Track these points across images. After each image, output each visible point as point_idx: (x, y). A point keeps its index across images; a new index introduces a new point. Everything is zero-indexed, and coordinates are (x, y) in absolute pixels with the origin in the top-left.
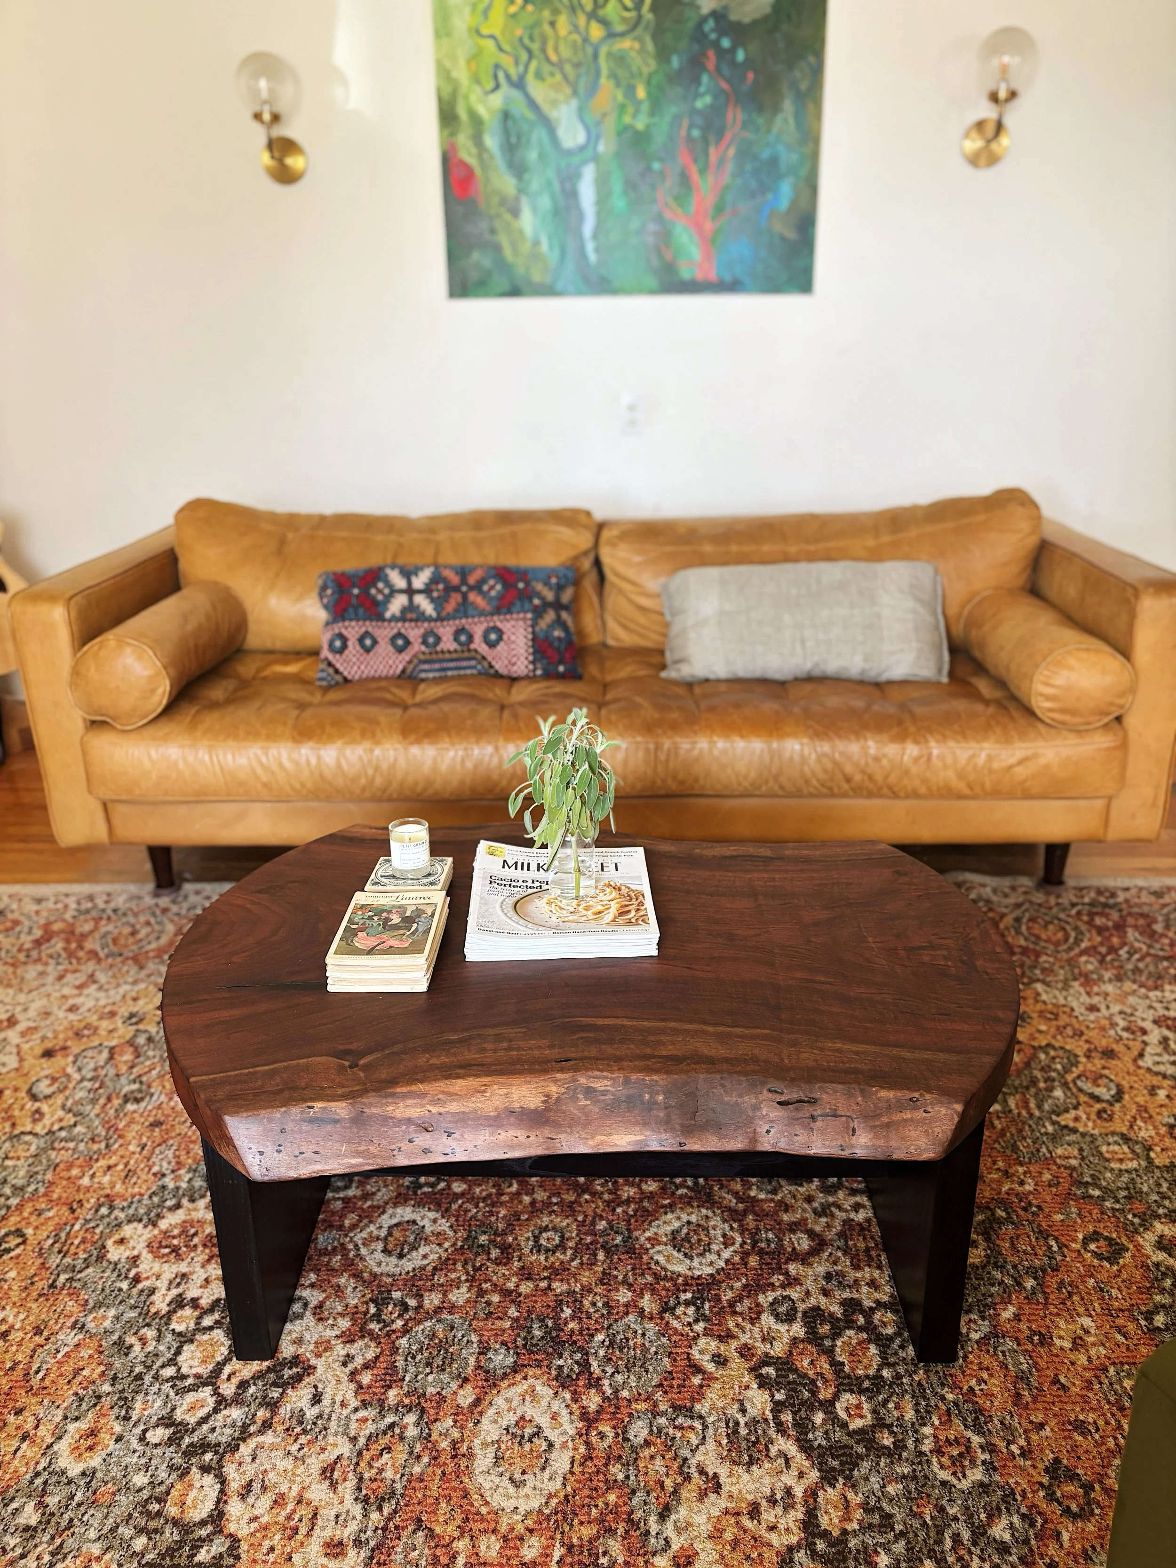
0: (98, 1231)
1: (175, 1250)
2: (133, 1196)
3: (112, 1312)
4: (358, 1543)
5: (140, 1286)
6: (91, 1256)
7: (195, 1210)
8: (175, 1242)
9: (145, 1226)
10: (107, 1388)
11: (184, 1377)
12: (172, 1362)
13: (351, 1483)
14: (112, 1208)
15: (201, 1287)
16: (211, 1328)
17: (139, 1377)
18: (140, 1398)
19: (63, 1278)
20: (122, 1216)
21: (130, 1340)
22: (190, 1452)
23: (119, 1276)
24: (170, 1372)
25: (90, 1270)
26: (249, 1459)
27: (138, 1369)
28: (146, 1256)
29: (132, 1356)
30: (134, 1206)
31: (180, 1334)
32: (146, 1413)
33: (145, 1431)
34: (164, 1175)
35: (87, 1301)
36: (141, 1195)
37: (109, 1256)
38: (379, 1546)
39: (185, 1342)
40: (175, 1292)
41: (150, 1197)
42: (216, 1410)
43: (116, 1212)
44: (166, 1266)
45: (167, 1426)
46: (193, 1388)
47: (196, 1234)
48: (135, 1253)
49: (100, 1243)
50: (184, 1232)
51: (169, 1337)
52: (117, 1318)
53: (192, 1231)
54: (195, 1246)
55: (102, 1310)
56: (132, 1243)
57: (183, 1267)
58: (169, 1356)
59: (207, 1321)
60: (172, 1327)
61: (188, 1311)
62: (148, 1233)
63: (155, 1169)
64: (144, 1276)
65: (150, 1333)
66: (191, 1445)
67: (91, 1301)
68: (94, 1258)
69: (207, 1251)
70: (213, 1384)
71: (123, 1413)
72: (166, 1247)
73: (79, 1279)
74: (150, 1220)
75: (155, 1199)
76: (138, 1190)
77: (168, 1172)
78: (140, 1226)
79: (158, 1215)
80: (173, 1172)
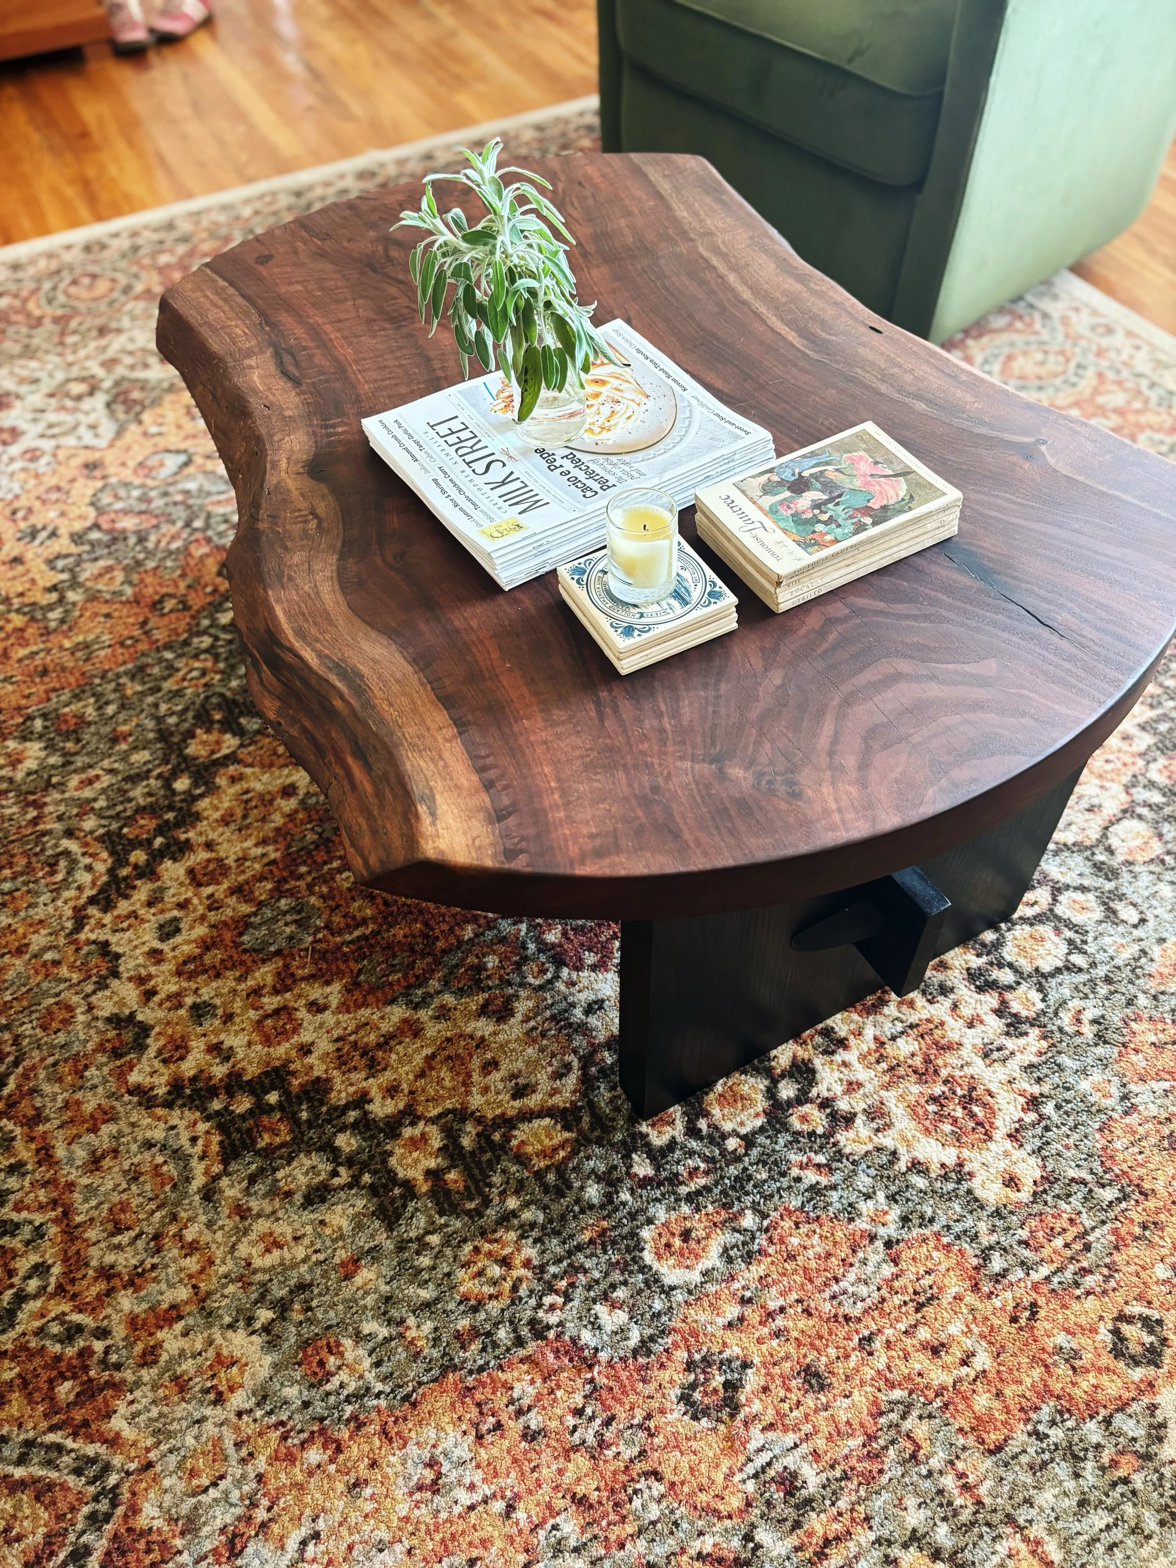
0: (1024, 1234)
1: (968, 1100)
2: (948, 1247)
3: (1084, 1086)
5: (1036, 1090)
6: (1058, 1196)
7: (904, 1139)
8: (959, 1113)
9: (971, 1174)
10: (1143, 1001)
11: (1070, 942)
12: (1070, 968)
14: (985, 1255)
15: (982, 1022)
16: (1010, 965)
17: (1108, 980)
18: (1119, 962)
19: (1109, 1194)
20: (983, 1227)
21: (1088, 1031)
22: (1112, 874)
23: (1047, 1129)
24: (1078, 959)
25: (1072, 1173)
26: (1073, 827)
27: (1103, 990)
28: (1003, 1125)
29: (1098, 1012)
30: (958, 1228)
31: (1041, 989)
32: (1124, 942)
33: (1135, 926)
34: (888, 1244)
35: (1100, 1130)
36: (938, 1235)
37: (1038, 1174)
39: (1043, 975)
40: (1011, 1044)
41: (932, 1220)
42: (1067, 887)
43: (986, 1240)
44: (993, 1088)
45: (1115, 912)
46: (1070, 925)
47: (934, 1099)
48: (1008, 1144)
49: (1036, 1208)
50: (940, 1117)
51: (1053, 997)
52: (1084, 1072)
53: (932, 1108)
54: (946, 1082)
55: (1092, 1099)
56: (1002, 1165)
57: (978, 1067)
58: (1066, 977)
59: (1006, 976)
60: (1041, 1006)
61: (1016, 1007)
62: (974, 1160)
63: (888, 1270)
64: (1022, 1100)
65: (1066, 1019)
66: (1108, 879)
67: (1097, 1126)
68: (1057, 1189)
69: (940, 1062)
70: (1051, 910)
71: (1143, 960)
72: (972, 1115)
73: (1092, 1172)
74: (959, 1182)
75: (929, 1212)
76: (935, 1254)
77: (879, 1244)
78: (975, 1184)
79: (945, 1177)
80: (873, 1238)
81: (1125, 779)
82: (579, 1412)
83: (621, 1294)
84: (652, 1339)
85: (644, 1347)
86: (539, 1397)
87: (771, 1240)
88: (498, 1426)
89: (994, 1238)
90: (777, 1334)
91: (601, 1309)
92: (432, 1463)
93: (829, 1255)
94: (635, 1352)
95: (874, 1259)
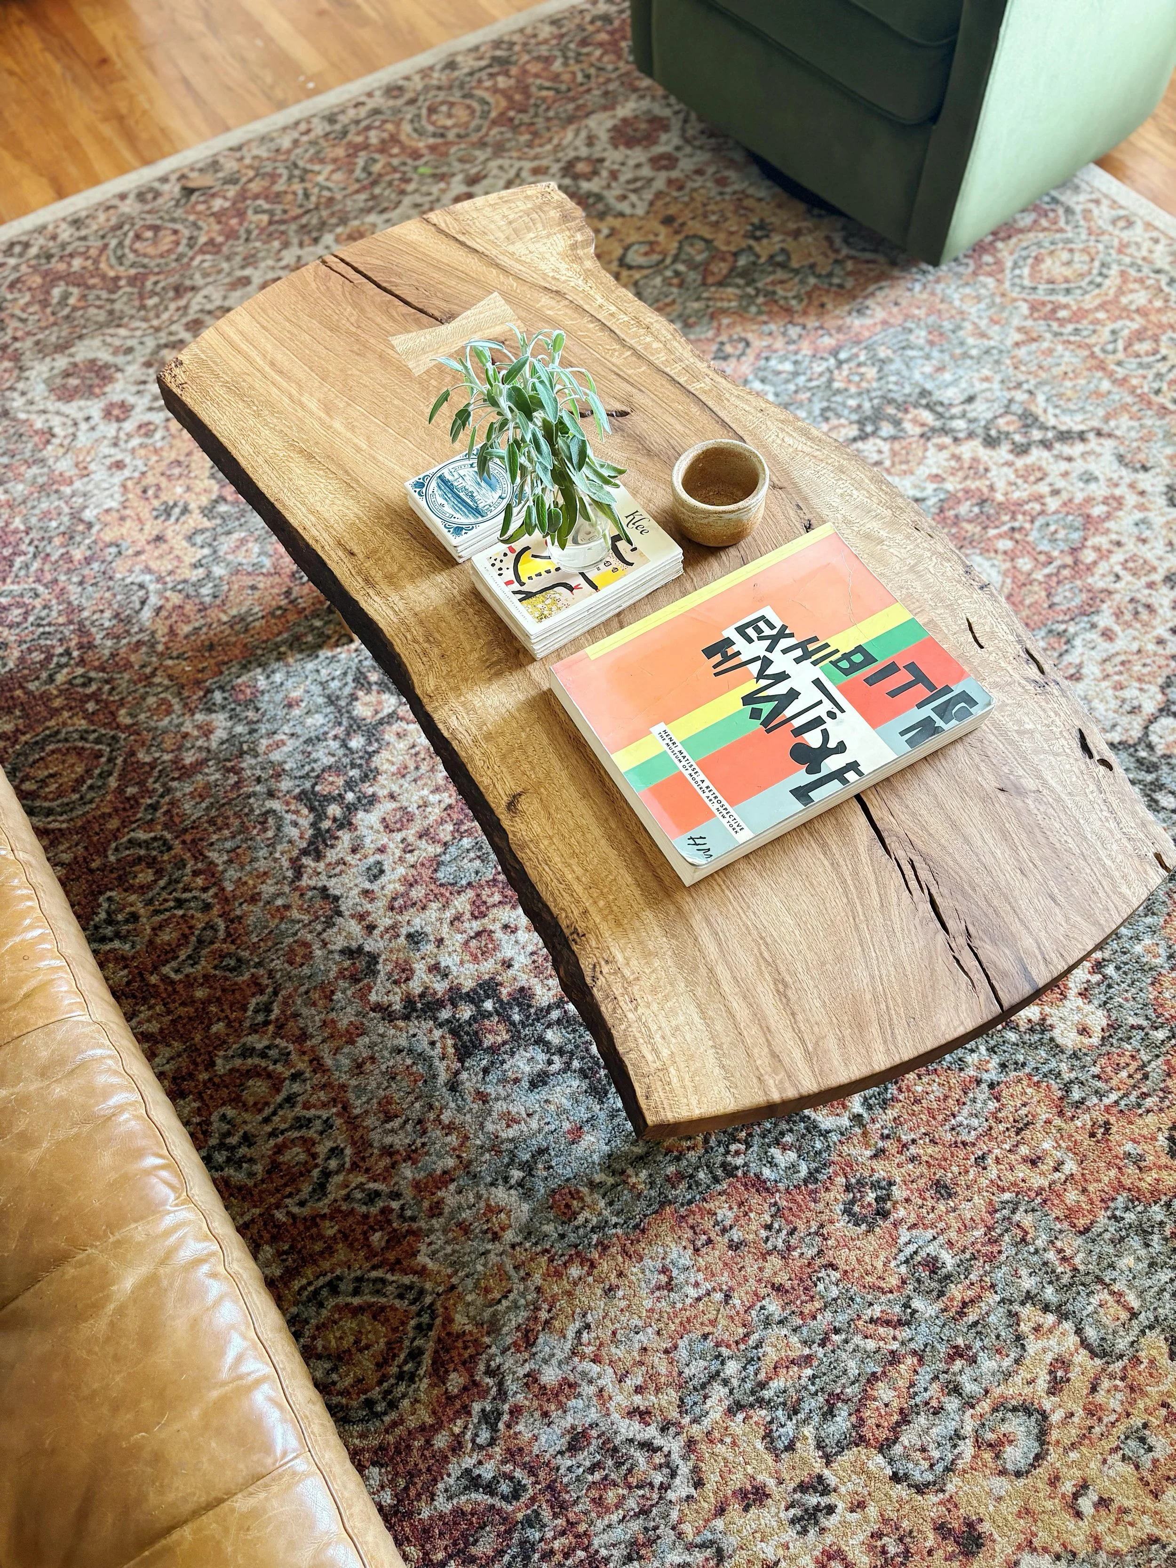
0: (1096, 1070)
2: (1038, 1084)
3: (1138, 949)
4: (1094, 626)
6: (1121, 1039)
9: (1052, 1026)
13: (1067, 658)
14: (1067, 1088)
19: (1160, 1035)
20: (1064, 1067)
22: (1152, 768)
23: (1109, 986)
25: (1132, 1021)
30: (1045, 1069)
34: (991, 1086)
35: (1152, 984)
36: (1029, 1076)
37: (1104, 1022)
38: (1084, 614)
41: (1024, 1065)
43: (1067, 1076)
45: (1156, 802)
48: (1080, 1001)
49: (1104, 1050)
52: (1137, 938)
55: (1144, 960)
56: (1076, 1018)
62: (1054, 1015)
63: (992, 1105)
66: (1148, 771)
67: (1149, 981)
68: (1120, 1033)
73: (1147, 1018)
74: (1042, 1032)
75: (1021, 1058)
76: (1029, 1091)
77: (984, 1086)
78: (1056, 1033)
79: (1032, 1030)
80: (979, 1082)
81: (1160, 681)
82: (769, 1227)
83: (788, 1139)
84: (817, 1170)
85: (812, 1176)
86: (737, 1219)
87: (900, 1090)
88: (710, 1241)
89: (1073, 1075)
90: (912, 1159)
91: (775, 1151)
92: (664, 1270)
93: (946, 1097)
94: (805, 1182)
95: (981, 1097)
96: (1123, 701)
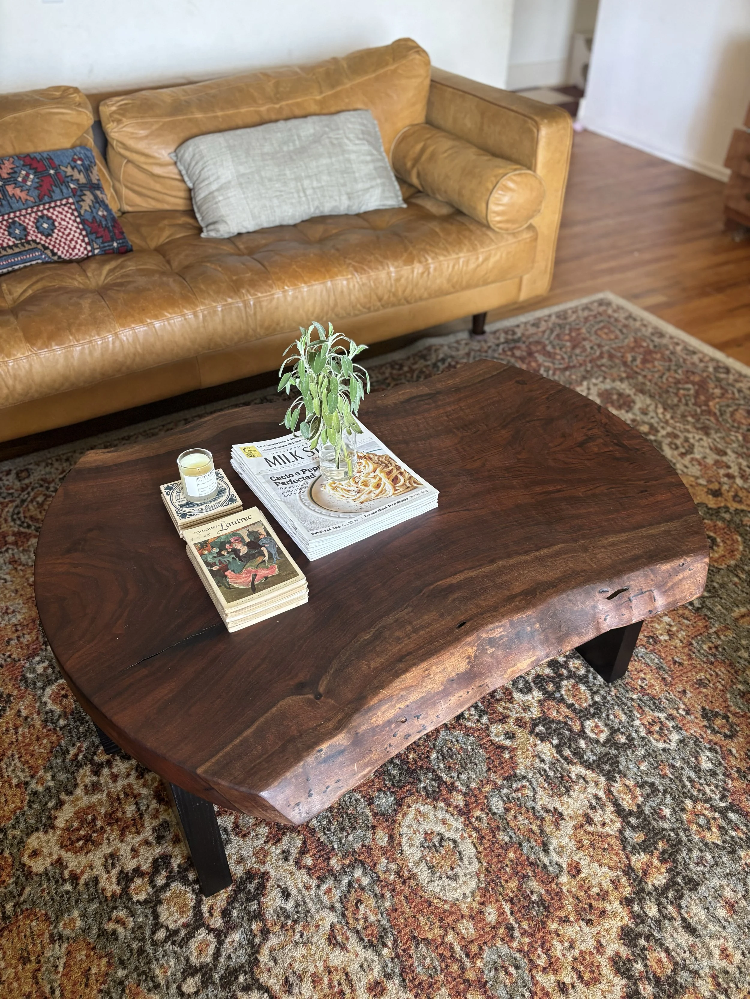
0: (6, 854)
1: (88, 839)
2: (14, 812)
3: (76, 913)
4: (388, 976)
5: (82, 881)
6: (18, 878)
7: (77, 799)
8: (82, 833)
9: (46, 832)
10: (121, 973)
11: (176, 932)
12: (157, 926)
13: (353, 939)
15: (133, 857)
16: (167, 885)
17: (141, 951)
18: (154, 965)
19: (9, 907)
20: (17, 832)
21: (110, 926)
22: (226, 983)
23: (57, 882)
24: (161, 934)
25: (28, 889)
26: (272, 964)
27: (135, 946)
28: (67, 856)
29: (121, 937)
30: (21, 820)
31: (146, 902)
32: (169, 974)
33: (179, 988)
34: (27, 783)
35: (46, 915)
36: (21, 808)
37: (34, 870)
38: (402, 971)
39: (156, 905)
40: (114, 872)
41: (30, 807)
42: (220, 943)
43: (10, 833)
44: (91, 856)
45: (193, 975)
46: (190, 936)
47: (94, 819)
48: (55, 857)
49: (17, 864)
50: (83, 822)
51: (139, 909)
52: (84, 915)
53: (90, 817)
54: (102, 828)
55: (66, 916)
56: (46, 851)
57: (106, 850)
58: (151, 922)
59: (160, 881)
60: (135, 899)
61: (138, 882)
62: (53, 837)
63: (15, 781)
64: (78, 871)
65: (122, 914)
66: (222, 978)
67: (49, 913)
68: (23, 879)
69: (115, 827)
70: (203, 925)
71: (151, 984)
72: (78, 840)
73: (25, 901)
74: (45, 825)
75: (35, 806)
76: (13, 806)
77: (28, 779)
78: (41, 834)
79: (49, 818)
80: (32, 777)
82: (9, 656)
83: (50, 671)
84: (26, 682)
85: (24, 679)
86: (21, 643)
87: (49, 730)
88: (17, 630)
89: (10, 837)
90: (7, 731)
91: (46, 664)
92: (14, 612)
93: (32, 755)
94: (23, 676)
95: (22, 776)
96: (300, 978)
